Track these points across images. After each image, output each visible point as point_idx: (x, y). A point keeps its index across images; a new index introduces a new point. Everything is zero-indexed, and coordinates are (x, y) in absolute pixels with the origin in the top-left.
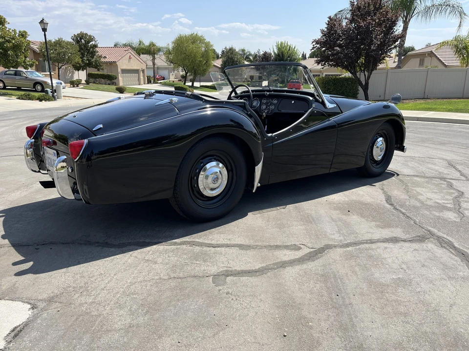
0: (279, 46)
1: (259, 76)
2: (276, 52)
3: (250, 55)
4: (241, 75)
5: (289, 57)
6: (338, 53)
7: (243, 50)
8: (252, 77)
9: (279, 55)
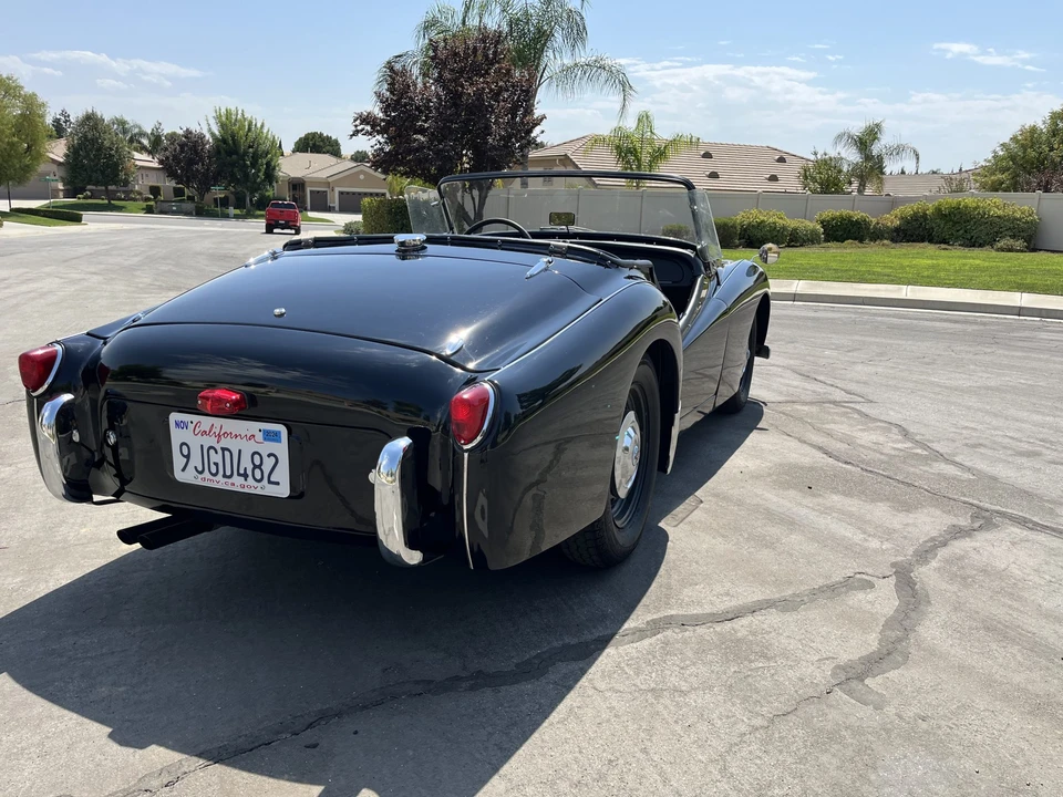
0: (224, 119)
1: (174, 188)
2: (217, 133)
3: (142, 134)
4: (126, 183)
5: (250, 147)
6: (421, 147)
7: (122, 123)
8: (155, 191)
9: (224, 141)
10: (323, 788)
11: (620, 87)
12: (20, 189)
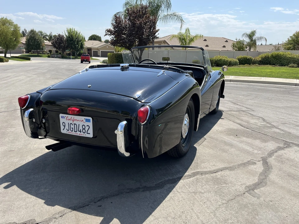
0: (69, 31)
1: (56, 51)
2: (67, 35)
3: (47, 35)
4: (42, 49)
5: (76, 39)
6: (124, 39)
7: (41, 32)
8: (50, 51)
9: (69, 37)
10: (103, 218)
11: (180, 21)
12: (13, 51)
